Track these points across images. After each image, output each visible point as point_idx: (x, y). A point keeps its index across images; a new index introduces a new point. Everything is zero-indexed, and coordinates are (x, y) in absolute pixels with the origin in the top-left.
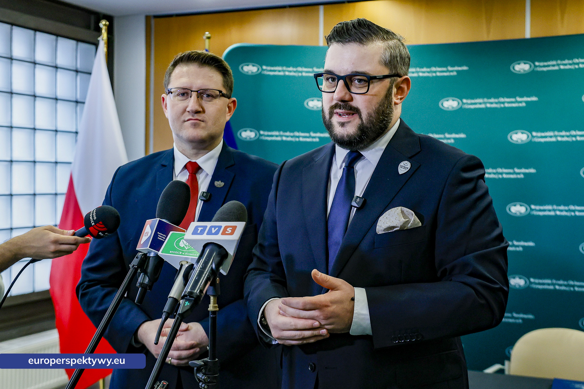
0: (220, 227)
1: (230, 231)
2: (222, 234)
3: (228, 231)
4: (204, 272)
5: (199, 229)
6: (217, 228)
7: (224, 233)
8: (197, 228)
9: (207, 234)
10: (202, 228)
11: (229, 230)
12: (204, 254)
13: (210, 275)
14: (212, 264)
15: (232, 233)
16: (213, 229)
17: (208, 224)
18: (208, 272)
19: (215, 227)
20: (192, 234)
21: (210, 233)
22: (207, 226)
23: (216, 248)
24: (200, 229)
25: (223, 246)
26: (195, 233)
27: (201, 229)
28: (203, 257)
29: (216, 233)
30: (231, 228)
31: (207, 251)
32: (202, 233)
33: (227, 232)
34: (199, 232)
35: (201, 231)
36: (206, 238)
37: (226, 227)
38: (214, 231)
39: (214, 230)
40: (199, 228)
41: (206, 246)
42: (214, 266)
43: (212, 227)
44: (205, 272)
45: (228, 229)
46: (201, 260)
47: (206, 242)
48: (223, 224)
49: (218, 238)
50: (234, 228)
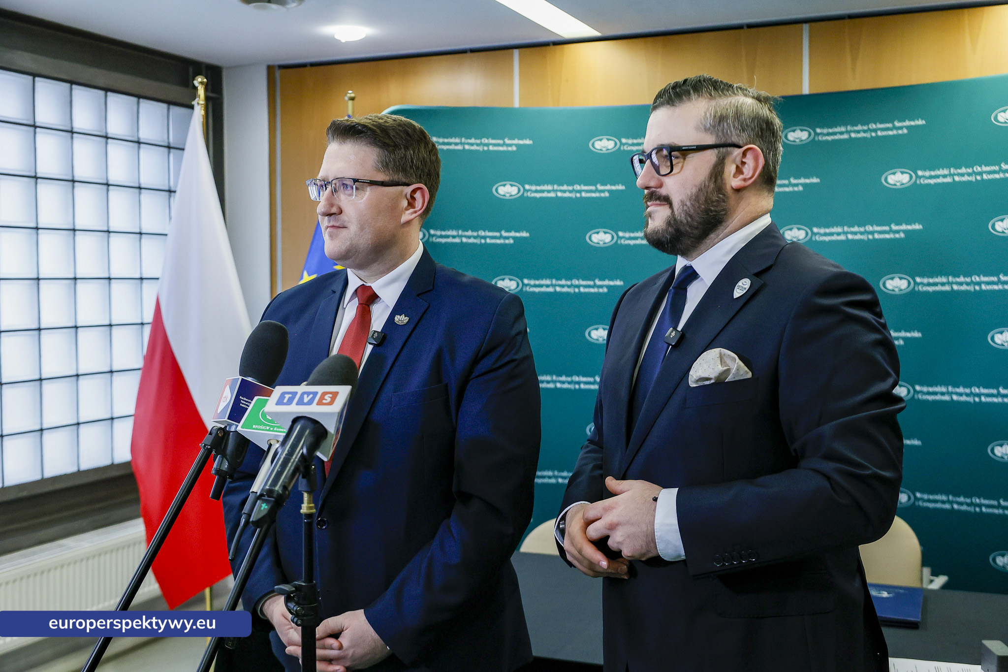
0: (315, 394)
1: (329, 400)
2: (318, 404)
3: (326, 400)
4: (290, 459)
5: (285, 397)
6: (311, 396)
7: (320, 403)
8: (283, 395)
9: (297, 404)
10: (290, 395)
11: (328, 398)
12: (292, 433)
13: (299, 463)
14: (302, 448)
15: (331, 403)
16: (305, 396)
18: (297, 460)
19: (308, 394)
20: (276, 404)
21: (301, 402)
22: (296, 393)
23: (309, 424)
24: (287, 396)
25: (319, 420)
26: (280, 402)
27: (289, 397)
28: (290, 437)
29: (310, 403)
30: (331, 395)
31: (297, 428)
32: (290, 401)
33: (324, 401)
34: (285, 401)
35: (288, 400)
36: (296, 409)
37: (324, 394)
38: (306, 399)
39: (308, 397)
40: (286, 395)
41: (295, 421)
42: (305, 450)
43: (304, 393)
44: (292, 460)
45: (326, 397)
46: (288, 442)
47: (295, 416)
48: (320, 389)
49: (312, 410)
50: (335, 395)
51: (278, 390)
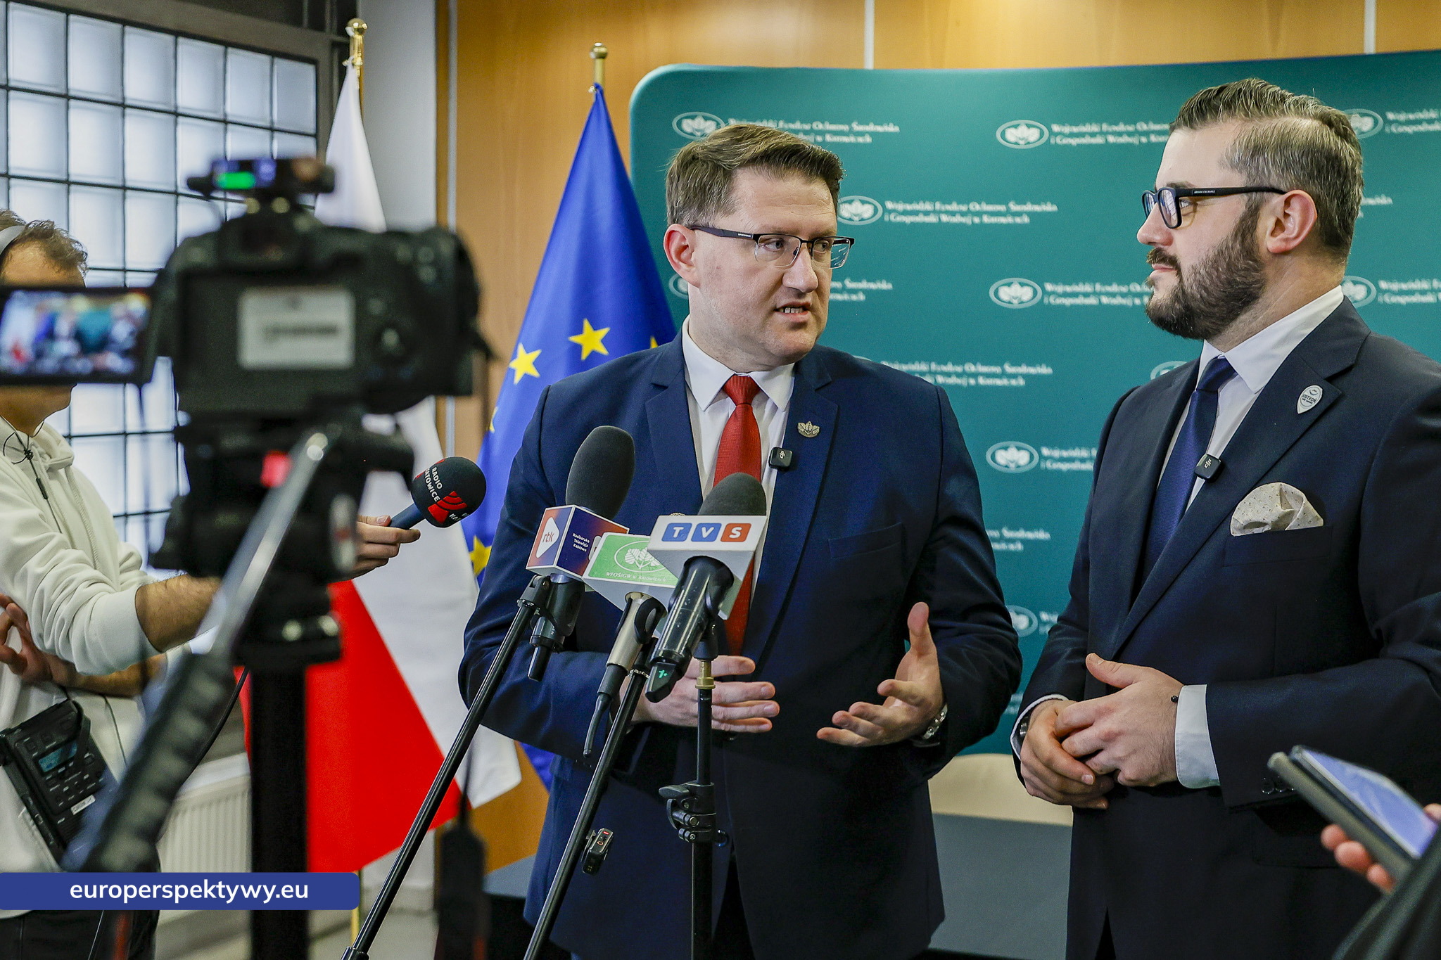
0: (718, 526)
1: (738, 534)
2: (723, 540)
3: (735, 534)
4: (691, 614)
5: (674, 530)
6: (712, 529)
7: (726, 539)
8: (671, 527)
9: (693, 540)
10: (682, 528)
11: (736, 532)
12: (687, 581)
13: (703, 619)
14: (704, 598)
15: (742, 538)
16: (704, 529)
17: (694, 520)
18: (699, 613)
19: (708, 526)
20: (663, 540)
21: (697, 537)
22: (691, 524)
23: (710, 567)
24: (678, 529)
25: (724, 562)
26: (668, 536)
27: (680, 531)
28: (686, 584)
29: (712, 538)
30: (740, 529)
31: (693, 574)
32: (682, 537)
33: (731, 536)
34: (676, 535)
35: (679, 534)
36: (690, 547)
37: (730, 527)
38: (705, 534)
39: (707, 531)
40: (675, 528)
41: (689, 563)
42: (709, 602)
43: (700, 526)
44: (693, 615)
45: (734, 531)
46: (683, 591)
47: (691, 556)
48: (724, 520)
49: (716, 548)
50: (746, 528)
51: (663, 522)
